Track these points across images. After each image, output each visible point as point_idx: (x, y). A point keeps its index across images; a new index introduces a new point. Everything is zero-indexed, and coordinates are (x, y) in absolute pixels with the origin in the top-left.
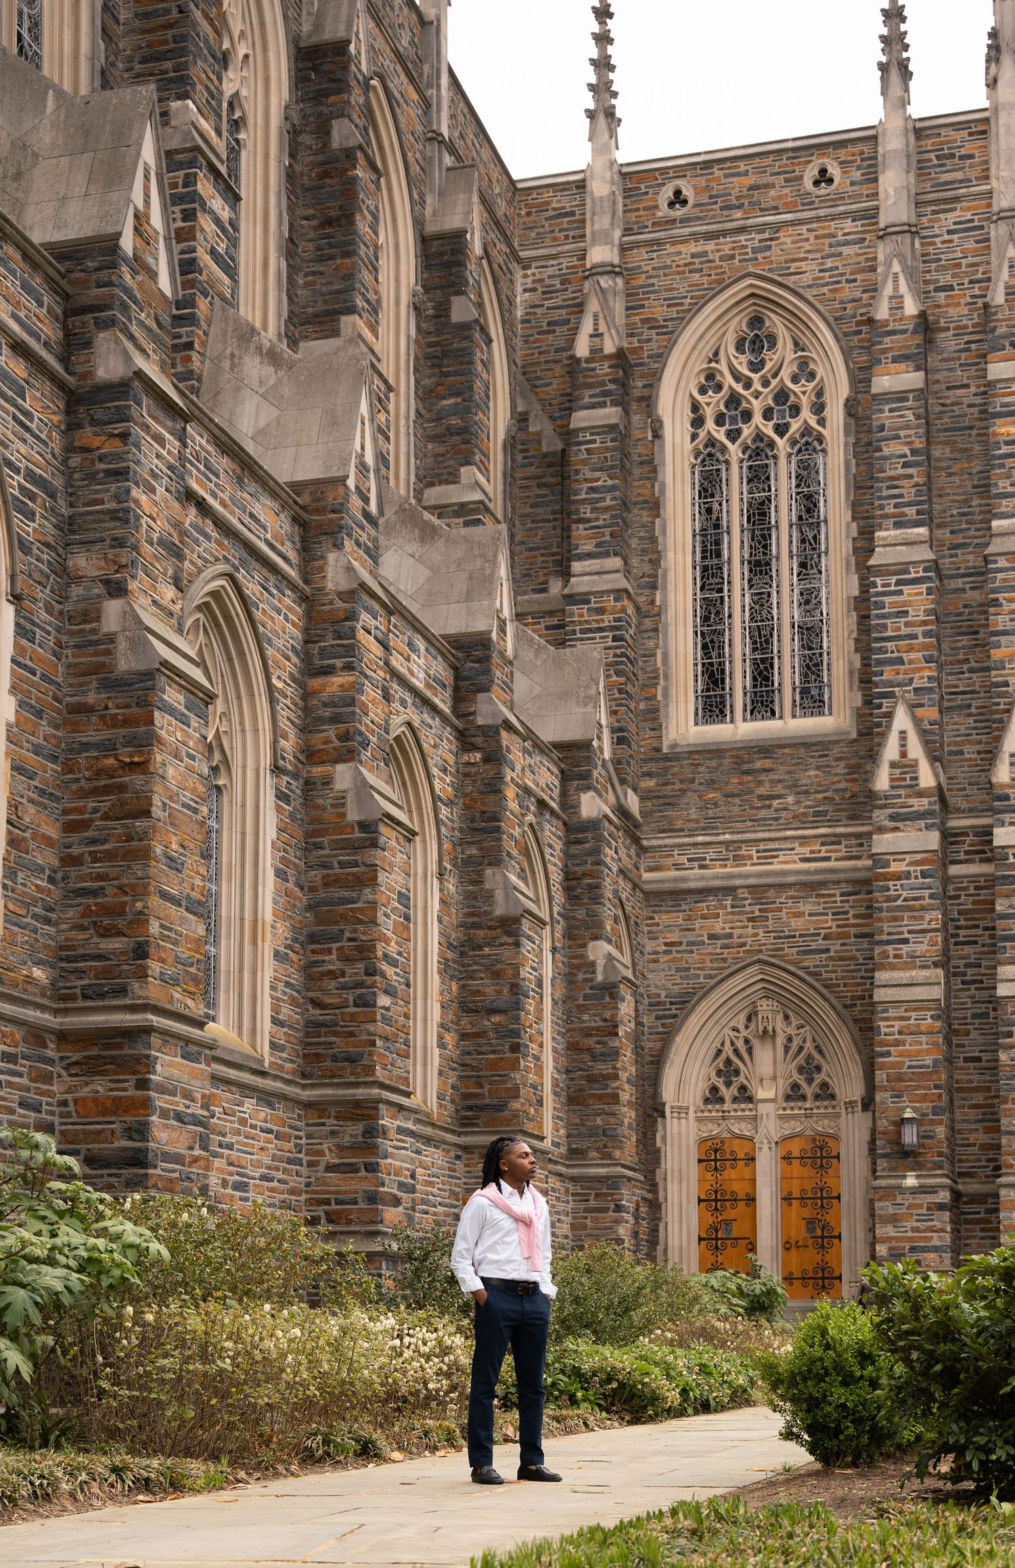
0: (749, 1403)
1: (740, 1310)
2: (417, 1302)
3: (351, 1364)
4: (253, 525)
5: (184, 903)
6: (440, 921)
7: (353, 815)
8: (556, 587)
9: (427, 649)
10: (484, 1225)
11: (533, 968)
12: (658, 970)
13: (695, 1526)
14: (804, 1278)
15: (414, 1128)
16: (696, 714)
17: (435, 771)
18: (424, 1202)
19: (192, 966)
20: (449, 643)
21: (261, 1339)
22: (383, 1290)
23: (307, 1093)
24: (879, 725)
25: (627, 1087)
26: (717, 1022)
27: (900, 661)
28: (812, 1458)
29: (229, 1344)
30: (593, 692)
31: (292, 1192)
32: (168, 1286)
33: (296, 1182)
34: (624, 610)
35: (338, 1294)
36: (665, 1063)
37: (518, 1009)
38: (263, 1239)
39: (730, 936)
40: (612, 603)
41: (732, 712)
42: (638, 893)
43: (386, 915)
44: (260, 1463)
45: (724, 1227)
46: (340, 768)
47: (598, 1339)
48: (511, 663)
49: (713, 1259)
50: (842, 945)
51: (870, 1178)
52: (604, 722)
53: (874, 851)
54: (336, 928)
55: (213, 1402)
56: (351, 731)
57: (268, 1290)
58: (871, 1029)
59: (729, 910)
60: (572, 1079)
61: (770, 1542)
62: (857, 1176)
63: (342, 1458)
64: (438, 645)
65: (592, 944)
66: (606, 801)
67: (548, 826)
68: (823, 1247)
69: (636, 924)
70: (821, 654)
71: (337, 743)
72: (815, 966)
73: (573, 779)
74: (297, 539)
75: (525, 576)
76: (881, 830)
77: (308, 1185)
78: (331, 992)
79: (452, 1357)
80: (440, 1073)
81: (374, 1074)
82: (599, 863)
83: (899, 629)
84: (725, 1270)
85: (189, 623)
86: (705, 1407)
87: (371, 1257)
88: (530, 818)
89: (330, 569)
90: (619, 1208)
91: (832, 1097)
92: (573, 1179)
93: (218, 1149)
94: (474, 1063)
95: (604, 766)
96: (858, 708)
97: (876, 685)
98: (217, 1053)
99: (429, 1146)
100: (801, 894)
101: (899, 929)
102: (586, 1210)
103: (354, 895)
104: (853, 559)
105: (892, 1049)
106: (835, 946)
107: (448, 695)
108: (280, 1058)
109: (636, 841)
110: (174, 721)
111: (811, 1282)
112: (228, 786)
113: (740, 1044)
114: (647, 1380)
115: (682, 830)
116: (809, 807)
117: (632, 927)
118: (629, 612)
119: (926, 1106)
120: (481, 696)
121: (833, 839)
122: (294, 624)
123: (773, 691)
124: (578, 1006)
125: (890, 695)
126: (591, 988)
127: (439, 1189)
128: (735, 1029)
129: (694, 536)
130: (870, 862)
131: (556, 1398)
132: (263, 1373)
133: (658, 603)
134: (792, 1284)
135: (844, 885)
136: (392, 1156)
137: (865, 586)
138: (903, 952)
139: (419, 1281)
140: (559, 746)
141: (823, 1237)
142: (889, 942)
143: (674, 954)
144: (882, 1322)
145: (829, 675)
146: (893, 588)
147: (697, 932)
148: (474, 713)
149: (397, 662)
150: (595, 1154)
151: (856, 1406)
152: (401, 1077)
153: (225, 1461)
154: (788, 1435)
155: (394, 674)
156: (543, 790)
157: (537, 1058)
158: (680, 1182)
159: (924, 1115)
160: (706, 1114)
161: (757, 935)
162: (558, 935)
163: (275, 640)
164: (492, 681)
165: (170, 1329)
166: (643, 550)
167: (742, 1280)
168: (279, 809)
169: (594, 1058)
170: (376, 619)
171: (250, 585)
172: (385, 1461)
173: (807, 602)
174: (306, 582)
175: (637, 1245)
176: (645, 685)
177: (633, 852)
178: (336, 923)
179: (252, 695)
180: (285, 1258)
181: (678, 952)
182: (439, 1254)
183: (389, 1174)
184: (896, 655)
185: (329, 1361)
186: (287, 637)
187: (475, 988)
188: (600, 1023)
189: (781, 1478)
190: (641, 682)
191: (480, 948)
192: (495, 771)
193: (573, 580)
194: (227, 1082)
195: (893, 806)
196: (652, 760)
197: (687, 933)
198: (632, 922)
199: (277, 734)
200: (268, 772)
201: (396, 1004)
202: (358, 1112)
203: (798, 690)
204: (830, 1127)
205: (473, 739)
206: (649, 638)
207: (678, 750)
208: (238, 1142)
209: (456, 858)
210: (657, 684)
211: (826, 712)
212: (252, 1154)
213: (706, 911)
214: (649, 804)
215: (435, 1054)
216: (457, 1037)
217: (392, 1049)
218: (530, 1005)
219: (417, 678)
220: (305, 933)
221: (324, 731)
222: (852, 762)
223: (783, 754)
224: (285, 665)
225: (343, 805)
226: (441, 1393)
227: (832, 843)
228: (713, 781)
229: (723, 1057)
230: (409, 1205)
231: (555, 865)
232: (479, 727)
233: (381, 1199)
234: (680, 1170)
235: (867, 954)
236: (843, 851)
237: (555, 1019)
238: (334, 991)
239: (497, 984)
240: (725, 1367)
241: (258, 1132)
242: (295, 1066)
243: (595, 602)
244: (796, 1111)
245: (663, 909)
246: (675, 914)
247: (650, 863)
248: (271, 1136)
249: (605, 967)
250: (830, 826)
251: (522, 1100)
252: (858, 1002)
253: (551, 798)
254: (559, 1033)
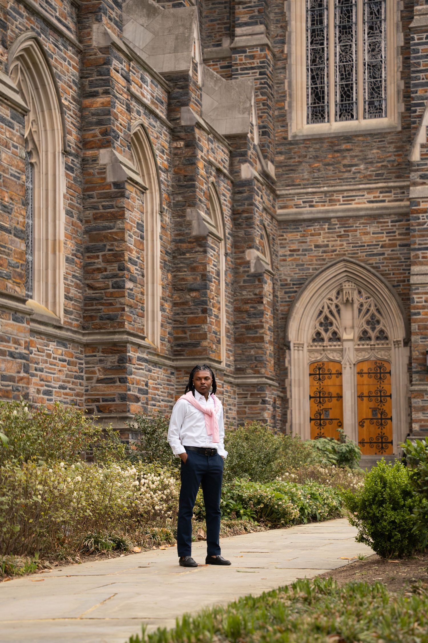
0: (339, 516)
1: (334, 461)
2: (149, 458)
3: (111, 496)
4: (48, 7)
5: (13, 232)
6: (161, 239)
7: (110, 179)
8: (226, 43)
9: (152, 81)
10: (185, 416)
11: (214, 265)
12: (286, 266)
13: (306, 596)
14: (371, 443)
15: (147, 357)
16: (308, 117)
17: (157, 152)
18: (153, 399)
19: (18, 267)
20: (164, 77)
21: (59, 483)
22: (130, 451)
23: (86, 338)
24: (414, 123)
25: (268, 332)
26: (320, 295)
28: (375, 553)
29: (40, 487)
30: (248, 105)
31: (78, 395)
32: (5, 453)
33: (79, 389)
34: (266, 57)
35: (103, 453)
36: (290, 318)
37: (206, 289)
38: (60, 424)
39: (327, 246)
40: (259, 53)
41: (328, 116)
42: (274, 221)
43: (130, 236)
44: (58, 556)
45: (324, 412)
46: (102, 151)
47: (252, 478)
48: (200, 89)
49: (318, 431)
50: (392, 251)
51: (409, 385)
52: (254, 123)
53: (411, 196)
54: (101, 244)
55: (31, 521)
56: (109, 130)
57: (63, 454)
58: (409, 299)
59: (327, 231)
60: (237, 328)
61: (349, 607)
62: (401, 384)
63: (105, 551)
64: (158, 78)
65: (248, 251)
66: (256, 169)
67: (222, 184)
68: (381, 424)
69: (273, 239)
70: (381, 81)
71: (100, 137)
72: (376, 263)
73: (236, 156)
74: (74, 16)
75: (208, 36)
76: (415, 184)
77: (87, 391)
78: (99, 280)
79: (169, 491)
80: (162, 326)
81: (124, 327)
82: (252, 204)
83: (427, 65)
84: (325, 437)
85: (12, 67)
86: (314, 519)
87: (123, 431)
88: (212, 179)
89: (94, 34)
90: (264, 402)
91: (386, 338)
92: (238, 385)
93: (35, 372)
94: (181, 320)
95: (254, 148)
96: (402, 113)
97: (413, 99)
98: (34, 317)
99: (156, 367)
100: (368, 222)
101: (425, 242)
102: (246, 403)
103: (112, 224)
104: (400, 24)
105: (421, 311)
106: (388, 252)
107: (164, 107)
108: (70, 319)
109: (273, 191)
110: (4, 126)
111: (375, 445)
112: (38, 163)
113: (333, 308)
114: (280, 503)
115: (299, 185)
116: (373, 171)
117: (271, 241)
118: (269, 57)
120: (183, 109)
121: (387, 189)
122: (74, 67)
123: (352, 104)
124: (240, 287)
125: (421, 105)
126: (248, 276)
127: (162, 392)
128: (330, 299)
129: (307, 11)
130: (408, 203)
131: (229, 514)
132: (59, 503)
133: (286, 52)
134: (364, 446)
135: (393, 216)
136: (135, 374)
137: (408, 40)
138: (427, 255)
139: (150, 446)
140: (229, 137)
141: (381, 419)
142: (419, 249)
143: (295, 256)
144: (414, 474)
145: (385, 93)
146: (424, 40)
147: (308, 243)
148: (179, 119)
149: (134, 89)
150: (249, 371)
151: (401, 522)
152: (139, 329)
153: (37, 556)
154: (361, 539)
155: (133, 96)
156: (219, 163)
157: (217, 317)
158: (299, 387)
160: (314, 348)
161: (342, 245)
162: (228, 246)
163: (63, 77)
164: (190, 100)
165: (6, 478)
166: (277, 20)
167: (335, 442)
168: (67, 175)
169: (249, 316)
170: (122, 64)
171: (47, 44)
172: (130, 552)
173: (373, 50)
174: (81, 42)
175: (275, 423)
176: (278, 101)
177: (271, 198)
178: (102, 241)
179: (50, 109)
180: (73, 435)
181: (297, 255)
182: (161, 430)
183: (133, 384)
184: (425, 81)
185: (98, 495)
186: (70, 75)
187: (181, 277)
188: (253, 296)
189: (357, 564)
190: (276, 99)
191: (184, 254)
192: (192, 152)
193: (236, 39)
194: (39, 333)
195: (422, 170)
196: (282, 144)
197: (302, 244)
198: (271, 238)
199: (65, 132)
200: (61, 154)
201: (136, 287)
202: (115, 348)
203: (367, 103)
204: (385, 355)
205: (179, 134)
206: (281, 73)
207: (297, 138)
208: (46, 367)
209: (170, 202)
210: (285, 100)
211: (384, 115)
212: (54, 374)
213: (313, 232)
214: (281, 170)
215: (159, 315)
216: (171, 305)
217: (134, 312)
218: (213, 286)
219: (147, 98)
220: (83, 246)
221: (93, 130)
222: (398, 145)
223: (358, 140)
224: (69, 91)
225: (105, 173)
226: (163, 512)
227: (387, 192)
228: (317, 157)
229: (323, 315)
230: (145, 402)
231: (227, 206)
232: (182, 126)
233: (128, 398)
234: (299, 380)
235: (407, 256)
236: (392, 196)
237: (227, 294)
238: (101, 280)
239: (194, 274)
240: (326, 495)
241: (57, 361)
242: (78, 323)
243: (249, 52)
244: (365, 346)
245: (289, 230)
246: (296, 233)
247: (281, 204)
248: (65, 363)
249: (255, 264)
250: (385, 182)
251: (208, 341)
252: (401, 284)
253: (224, 167)
254: (229, 302)
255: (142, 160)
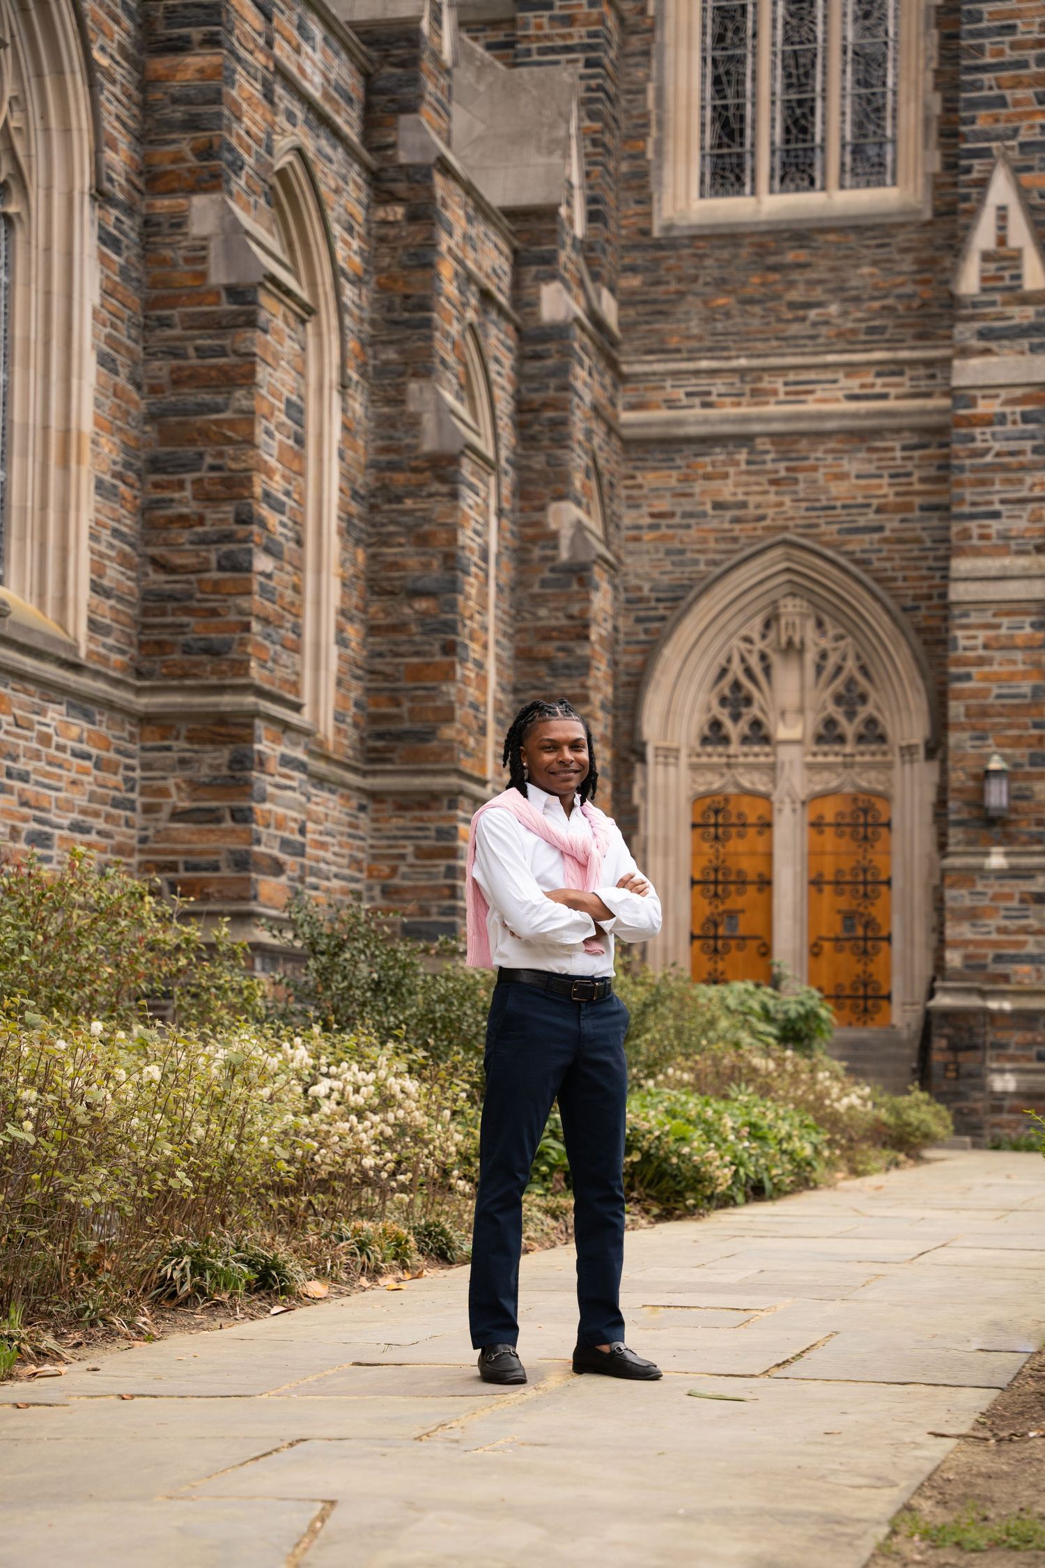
1: (770, 1040)
6: (342, 457)
7: (218, 276)
9: (325, 39)
11: (476, 532)
12: (640, 553)
15: (303, 759)
16: (702, 182)
17: (337, 229)
18: (314, 871)
20: (357, 33)
21: (90, 1084)
23: (144, 700)
24: (966, 198)
25: (600, 714)
26: (722, 628)
27: (1001, 102)
30: (561, 133)
31: (119, 850)
33: (124, 835)
34: (601, 20)
36: (647, 684)
37: (455, 591)
39: (744, 505)
40: (585, 10)
41: (753, 179)
42: (614, 441)
43: (268, 432)
45: (726, 920)
46: (198, 201)
48: (448, 72)
49: (708, 966)
50: (903, 521)
51: (936, 856)
52: (576, 183)
53: (955, 382)
54: (191, 450)
56: (216, 143)
57: (91, 999)
58: (943, 641)
59: (743, 467)
62: (917, 852)
63: (225, 1296)
64: (341, 34)
65: (554, 507)
66: (576, 299)
67: (493, 331)
68: (865, 952)
69: (611, 485)
70: (884, 95)
71: (193, 162)
72: (863, 551)
73: (529, 264)
76: (965, 353)
77: (143, 840)
78: (183, 548)
80: (339, 683)
81: (247, 674)
82: (567, 387)
83: (1001, 53)
86: (757, 1192)
88: (470, 315)
91: (882, 739)
94: (388, 670)
95: (573, 247)
96: (935, 175)
97: (964, 137)
99: (322, 789)
100: (846, 447)
101: (988, 498)
103: (220, 399)
105: (974, 670)
106: (892, 523)
107: (355, 114)
108: (104, 645)
109: (613, 364)
111: (848, 1002)
112: (24, 216)
113: (754, 662)
114: (686, 1150)
115: (678, 351)
116: (861, 320)
117: (606, 489)
118: (610, 23)
119: (1021, 753)
120: (405, 120)
121: (893, 368)
123: (813, 149)
124: (533, 597)
125: (985, 153)
126: (552, 570)
127: (335, 854)
128: (748, 640)
130: (947, 401)
131: (544, 1178)
132: (90, 1146)
133: (651, 11)
134: (838, 1005)
135: (906, 434)
136: (273, 799)
138: (992, 531)
139: (328, 987)
140: (512, 214)
141: (866, 939)
142: (972, 517)
143: (664, 530)
145: (895, 126)
147: (697, 498)
148: (393, 146)
149: (282, 50)
152: (286, 681)
153: (16, 1317)
155: (280, 67)
156: (488, 276)
157: (480, 665)
158: (666, 855)
159: (1017, 765)
160: (704, 759)
161: (780, 504)
162: (506, 492)
164: (421, 97)
167: (767, 996)
168: (103, 259)
169: (554, 670)
172: (299, 1299)
173: (867, 15)
176: (629, 136)
177: (608, 380)
178: (192, 442)
179: (60, 73)
181: (669, 526)
183: (268, 826)
184: (996, 92)
187: (390, 559)
188: (564, 622)
190: (624, 130)
191: (399, 499)
192: (425, 235)
194: (22, 676)
195: (983, 317)
196: (635, 247)
197: (683, 500)
198: (605, 481)
199: (100, 141)
200: (87, 198)
201: (281, 569)
202: (223, 730)
203: (849, 149)
204: (879, 782)
205: (392, 186)
206: (637, 65)
207: (675, 233)
208: (36, 771)
209: (365, 364)
210: (647, 134)
211: (889, 180)
212: (58, 789)
213: (710, 469)
214: (631, 312)
215: (333, 654)
216: (363, 631)
217: (275, 637)
218: (471, 585)
219: (311, 82)
220: (143, 455)
221: (174, 141)
222: (924, 255)
223: (826, 242)
224: (111, 29)
225: (203, 259)
226: (384, 1175)
227: (893, 374)
228: (724, 281)
229: (729, 678)
230: (296, 874)
231: (503, 388)
232: (401, 167)
233: (256, 864)
234: (666, 839)
235: (939, 534)
236: (905, 383)
237: (499, 613)
238: (188, 547)
239: (424, 554)
240: (784, 1128)
241: (68, 756)
242: (124, 659)
243: (561, 7)
244: (831, 759)
245: (649, 464)
246: (666, 473)
247: (631, 397)
248: (88, 764)
249: (573, 540)
250: (889, 349)
251: (458, 725)
252: (923, 604)
253: (500, 290)
254: (505, 634)
255: (297, 246)
